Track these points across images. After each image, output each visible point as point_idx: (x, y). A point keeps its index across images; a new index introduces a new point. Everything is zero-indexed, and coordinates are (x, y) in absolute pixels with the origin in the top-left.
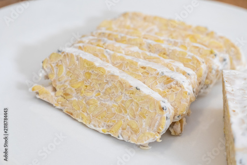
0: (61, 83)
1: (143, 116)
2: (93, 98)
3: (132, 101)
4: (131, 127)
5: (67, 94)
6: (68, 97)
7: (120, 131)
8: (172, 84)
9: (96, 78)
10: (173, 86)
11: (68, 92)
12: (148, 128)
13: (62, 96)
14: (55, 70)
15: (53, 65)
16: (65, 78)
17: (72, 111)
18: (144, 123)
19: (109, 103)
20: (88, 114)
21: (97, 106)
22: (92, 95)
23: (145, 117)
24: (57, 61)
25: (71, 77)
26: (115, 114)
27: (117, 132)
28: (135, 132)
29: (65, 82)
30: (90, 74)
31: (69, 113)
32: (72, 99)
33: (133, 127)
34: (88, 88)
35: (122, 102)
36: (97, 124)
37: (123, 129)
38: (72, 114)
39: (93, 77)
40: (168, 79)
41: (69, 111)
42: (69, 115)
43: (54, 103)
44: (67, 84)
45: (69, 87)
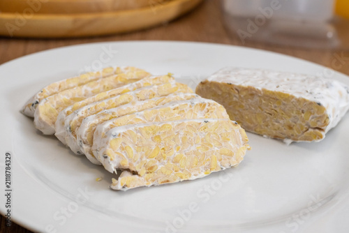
0: (138, 163)
1: (226, 140)
2: (177, 154)
3: (209, 134)
4: (225, 155)
5: (151, 168)
6: (154, 169)
7: (219, 164)
8: (207, 107)
9: (166, 136)
10: (209, 108)
11: (151, 165)
12: (236, 145)
13: (148, 173)
14: (124, 154)
15: (119, 151)
16: (139, 155)
17: (166, 179)
18: (231, 143)
19: (193, 148)
20: (183, 171)
21: (185, 158)
22: (175, 153)
23: (229, 140)
24: (120, 146)
25: (143, 151)
26: (204, 153)
27: (217, 165)
28: (231, 155)
29: (141, 159)
30: (159, 136)
31: (165, 182)
32: (159, 168)
33: (227, 152)
34: (166, 149)
35: (202, 141)
36: (197, 172)
37: (220, 160)
38: (168, 181)
39: (162, 138)
40: (201, 105)
41: (163, 180)
42: (167, 183)
43: (145, 184)
44: (144, 159)
45: (148, 160)
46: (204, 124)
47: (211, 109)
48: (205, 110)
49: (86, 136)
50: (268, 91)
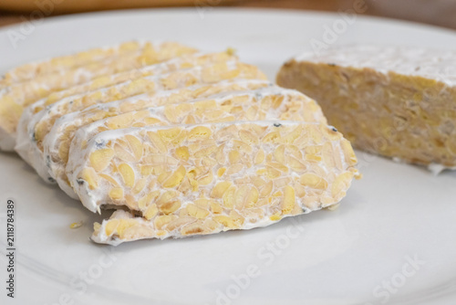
0: (143, 195)
1: (314, 159)
2: (218, 181)
3: (282, 148)
4: (311, 186)
5: (168, 206)
6: (173, 208)
7: (299, 202)
8: (285, 102)
9: (199, 149)
10: (289, 104)
11: (169, 199)
12: (333, 170)
13: (161, 214)
14: (116, 179)
15: (107, 173)
16: (146, 181)
17: (196, 226)
18: (324, 166)
19: (251, 172)
20: (228, 212)
21: (233, 190)
22: (215, 179)
23: (319, 159)
24: (109, 163)
25: (154, 174)
26: (271, 183)
27: (295, 206)
28: (323, 186)
29: (149, 188)
30: (185, 149)
31: (193, 232)
32: (182, 206)
33: (315, 182)
34: (198, 172)
35: (268, 159)
36: (255, 216)
37: (301, 196)
38: (199, 231)
39: (192, 151)
40: (274, 98)
41: (190, 228)
42: (197, 235)
43: (155, 234)
44: (155, 188)
45: (162, 191)
46: (272, 129)
47: (293, 105)
48: (282, 107)
49: (57, 147)
50: (399, 76)
